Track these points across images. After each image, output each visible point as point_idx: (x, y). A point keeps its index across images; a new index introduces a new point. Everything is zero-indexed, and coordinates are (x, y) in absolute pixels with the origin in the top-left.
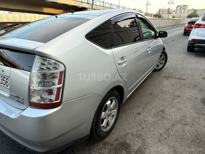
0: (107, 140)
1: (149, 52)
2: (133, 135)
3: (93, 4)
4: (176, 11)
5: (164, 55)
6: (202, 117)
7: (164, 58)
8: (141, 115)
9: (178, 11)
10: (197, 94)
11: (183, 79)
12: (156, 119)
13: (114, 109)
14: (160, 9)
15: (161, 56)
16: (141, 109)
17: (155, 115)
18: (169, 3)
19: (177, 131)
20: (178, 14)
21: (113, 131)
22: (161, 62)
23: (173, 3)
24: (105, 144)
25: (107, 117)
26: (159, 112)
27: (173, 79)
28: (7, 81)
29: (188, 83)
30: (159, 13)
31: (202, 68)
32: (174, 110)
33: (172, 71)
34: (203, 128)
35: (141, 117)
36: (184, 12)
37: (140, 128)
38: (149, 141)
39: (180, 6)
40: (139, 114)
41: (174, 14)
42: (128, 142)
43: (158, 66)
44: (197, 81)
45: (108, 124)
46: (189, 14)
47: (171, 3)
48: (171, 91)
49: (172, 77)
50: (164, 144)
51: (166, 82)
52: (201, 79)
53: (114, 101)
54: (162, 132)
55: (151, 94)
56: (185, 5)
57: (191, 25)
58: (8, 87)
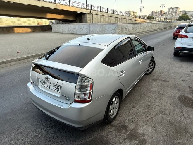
0: (113, 123)
1: (140, 63)
2: (129, 121)
3: (91, 9)
4: (168, 13)
5: (153, 62)
6: (177, 109)
7: (153, 65)
8: (135, 108)
9: (170, 13)
10: (176, 93)
11: (167, 81)
12: (145, 110)
13: (117, 104)
14: (153, 11)
15: (150, 63)
16: (135, 104)
17: (144, 108)
18: (161, 6)
19: (158, 118)
20: (169, 15)
21: (116, 119)
22: (150, 68)
23: (165, 6)
24: (112, 126)
25: (113, 109)
26: (147, 106)
27: (160, 81)
28: (58, 87)
29: (171, 85)
30: (152, 14)
31: (184, 71)
32: (158, 104)
33: (160, 74)
34: (176, 116)
35: (135, 110)
36: (175, 14)
37: (134, 116)
38: (140, 124)
39: (172, 8)
40: (133, 107)
41: (166, 16)
42: (126, 125)
43: (148, 71)
44: (178, 82)
45: (113, 113)
46: (181, 16)
47: (163, 6)
48: (157, 91)
49: (158, 80)
50: (149, 126)
51: (154, 83)
52: (180, 81)
53: (117, 99)
54: (148, 119)
55: (142, 93)
56: (176, 7)
57: (180, 30)
58: (59, 91)
